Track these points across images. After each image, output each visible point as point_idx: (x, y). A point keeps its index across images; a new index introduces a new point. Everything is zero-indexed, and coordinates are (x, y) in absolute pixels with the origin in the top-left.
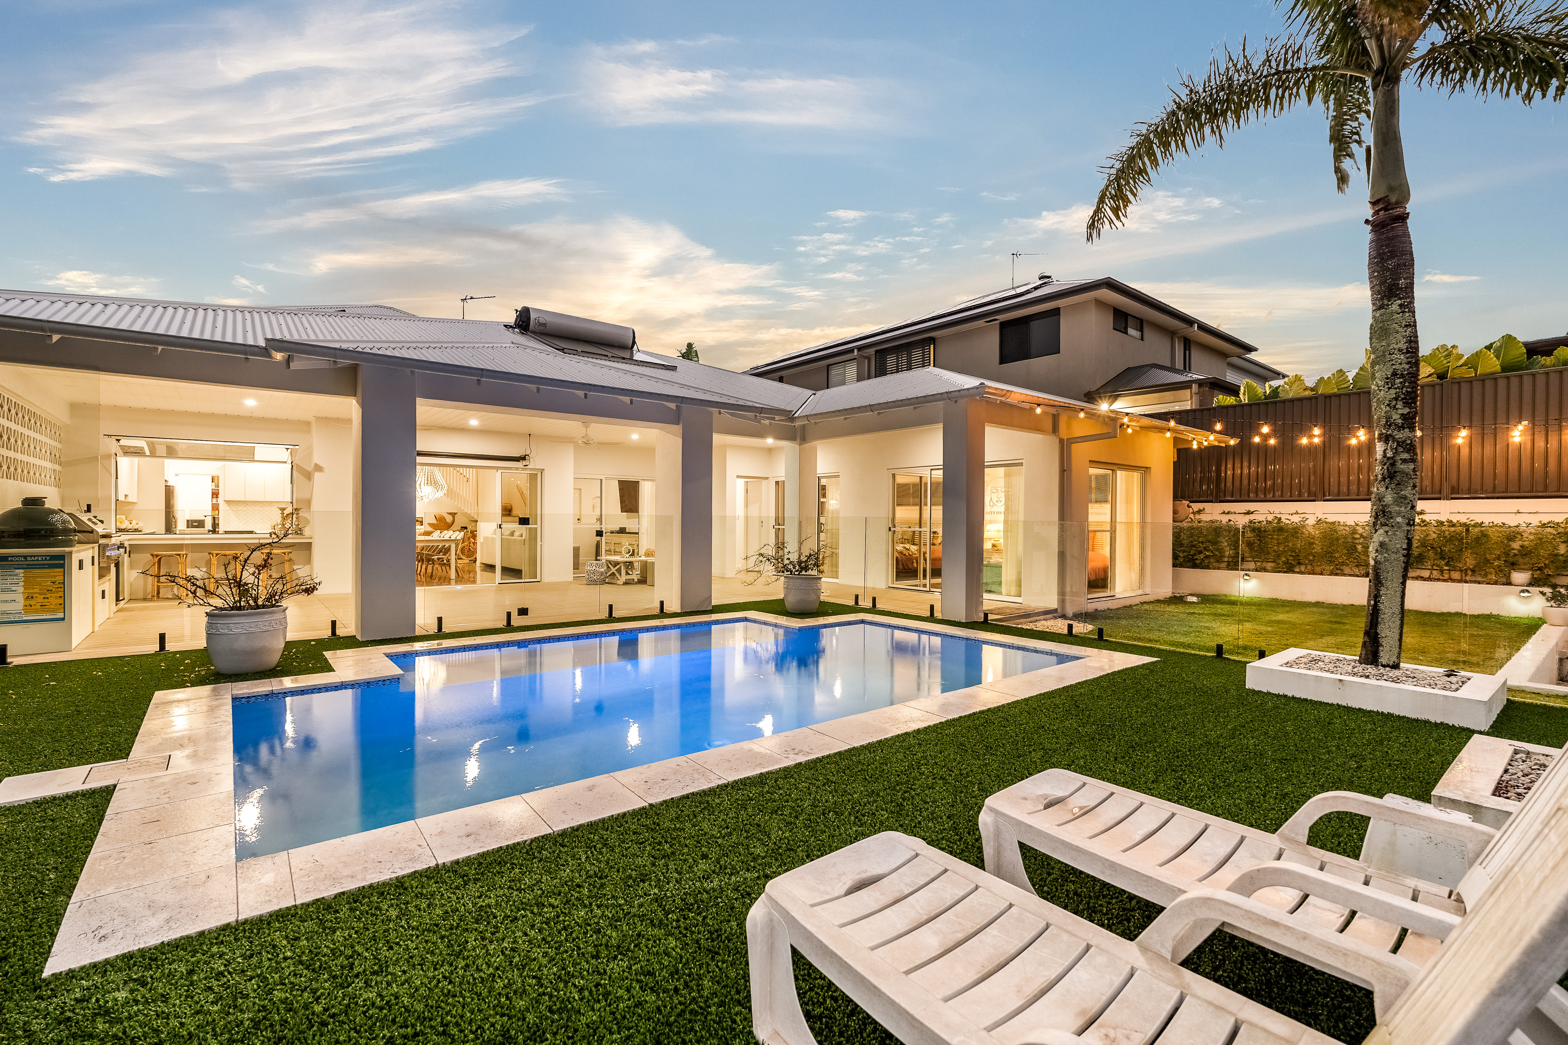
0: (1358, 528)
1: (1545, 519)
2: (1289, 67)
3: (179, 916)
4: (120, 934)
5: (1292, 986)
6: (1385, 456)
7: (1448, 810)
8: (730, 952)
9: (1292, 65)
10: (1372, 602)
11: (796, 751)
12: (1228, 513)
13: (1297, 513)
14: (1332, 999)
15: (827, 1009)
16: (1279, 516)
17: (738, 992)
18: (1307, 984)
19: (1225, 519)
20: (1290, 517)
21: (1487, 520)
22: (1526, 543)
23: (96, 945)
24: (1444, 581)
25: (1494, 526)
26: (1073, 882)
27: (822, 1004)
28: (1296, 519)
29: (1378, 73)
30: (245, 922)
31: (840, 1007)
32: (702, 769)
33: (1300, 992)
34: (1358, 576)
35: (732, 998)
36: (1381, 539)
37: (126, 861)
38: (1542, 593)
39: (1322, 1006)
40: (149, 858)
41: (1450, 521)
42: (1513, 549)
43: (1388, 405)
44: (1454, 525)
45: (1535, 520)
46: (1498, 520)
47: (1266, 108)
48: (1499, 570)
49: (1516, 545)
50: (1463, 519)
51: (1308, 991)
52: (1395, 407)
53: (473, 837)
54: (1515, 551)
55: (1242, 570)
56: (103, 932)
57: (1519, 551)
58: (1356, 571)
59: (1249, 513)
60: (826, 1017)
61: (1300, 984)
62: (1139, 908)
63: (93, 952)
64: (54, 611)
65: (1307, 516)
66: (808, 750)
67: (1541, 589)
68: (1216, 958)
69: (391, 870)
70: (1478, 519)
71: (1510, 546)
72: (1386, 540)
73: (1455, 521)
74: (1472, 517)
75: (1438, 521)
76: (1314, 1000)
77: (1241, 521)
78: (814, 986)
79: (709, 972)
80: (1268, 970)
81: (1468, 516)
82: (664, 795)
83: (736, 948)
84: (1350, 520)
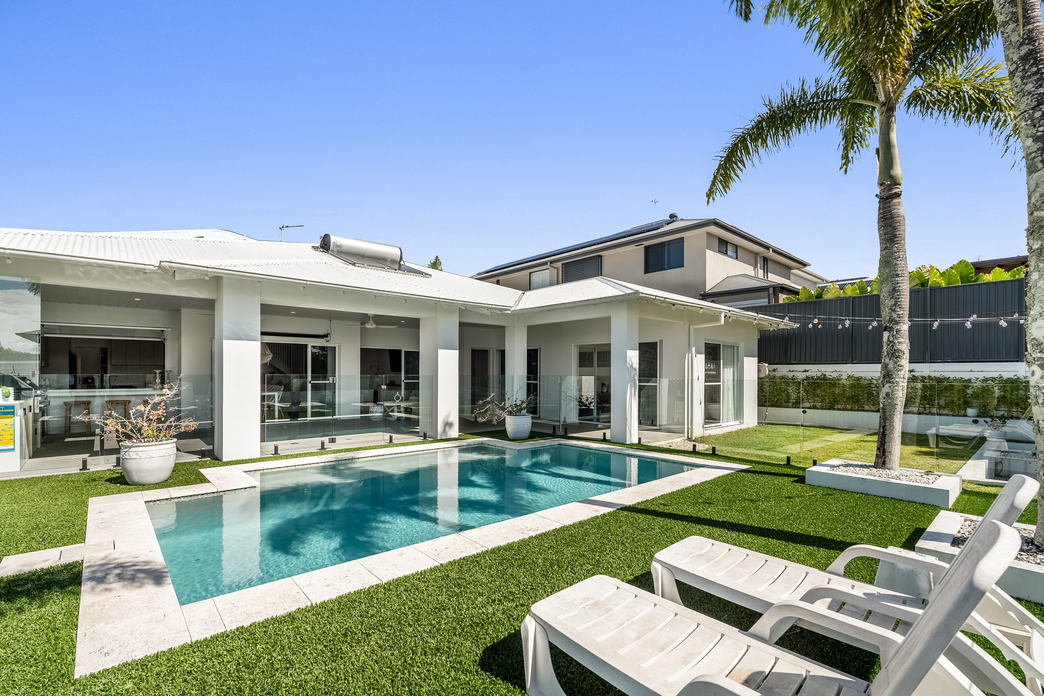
0: (873, 380)
1: (988, 375)
2: (829, 98)
3: (152, 639)
4: (117, 652)
5: (835, 657)
6: (888, 340)
7: (924, 555)
8: (506, 650)
9: (832, 97)
10: (882, 430)
11: (529, 529)
12: (793, 371)
13: (836, 371)
14: (858, 663)
15: (568, 679)
16: (824, 373)
17: (514, 672)
18: (844, 656)
19: (790, 375)
20: (831, 374)
21: (952, 375)
22: (975, 390)
23: (104, 659)
24: (927, 414)
25: (955, 380)
26: (707, 603)
27: (565, 676)
28: (835, 375)
29: (884, 104)
30: (197, 642)
31: (576, 677)
32: (470, 541)
33: (840, 660)
34: (873, 411)
35: (511, 675)
36: (887, 391)
37: (106, 607)
38: (985, 421)
39: (853, 667)
40: (121, 605)
41: (929, 377)
42: (968, 394)
43: (890, 309)
44: (932, 379)
45: (981, 376)
46: (958, 375)
47: (816, 122)
48: (959, 407)
49: (969, 391)
50: (938, 375)
51: (844, 659)
52: (894, 310)
53: (331, 587)
54: (969, 395)
55: (803, 408)
56: (105, 651)
57: (972, 395)
58: (873, 408)
59: (805, 371)
60: (569, 683)
61: (840, 656)
62: (747, 617)
63: (103, 663)
64: (7, 444)
65: (842, 373)
66: (535, 528)
67: (985, 419)
68: (792, 643)
69: (283, 608)
70: (947, 375)
71: (966, 392)
72: (890, 391)
73: (933, 376)
74: (943, 374)
75: (922, 377)
76: (848, 664)
77: (801, 376)
78: (559, 667)
79: (495, 661)
80: (822, 649)
81: (941, 373)
82: (449, 558)
83: (509, 647)
84: (868, 376)
